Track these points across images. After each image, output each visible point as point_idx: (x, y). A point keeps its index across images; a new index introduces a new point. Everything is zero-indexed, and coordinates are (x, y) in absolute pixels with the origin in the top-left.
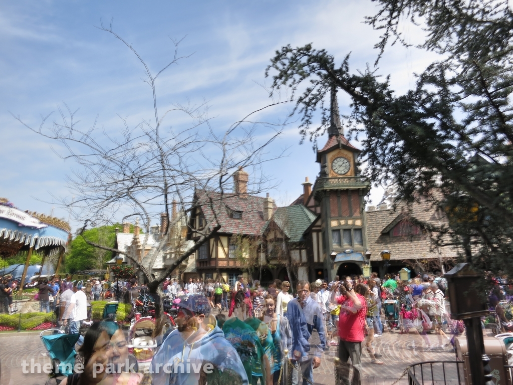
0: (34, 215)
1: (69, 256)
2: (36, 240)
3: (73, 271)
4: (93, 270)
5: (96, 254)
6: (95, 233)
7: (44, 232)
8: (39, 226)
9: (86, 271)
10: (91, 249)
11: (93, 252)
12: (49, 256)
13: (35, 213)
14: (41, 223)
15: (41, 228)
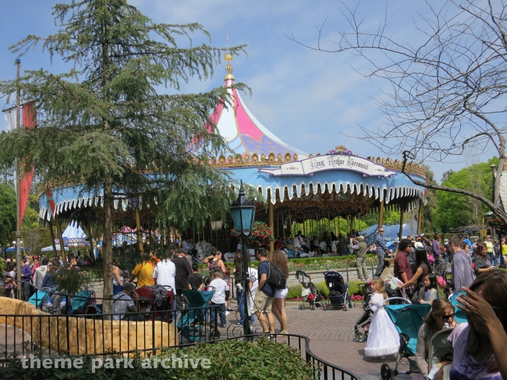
0: (377, 161)
1: (436, 210)
2: (385, 191)
3: (445, 229)
4: (469, 227)
5: (469, 204)
6: (465, 175)
7: (394, 181)
8: (386, 174)
9: (461, 228)
10: (463, 198)
11: (465, 202)
12: (408, 210)
13: (379, 158)
14: (387, 170)
15: (389, 176)
